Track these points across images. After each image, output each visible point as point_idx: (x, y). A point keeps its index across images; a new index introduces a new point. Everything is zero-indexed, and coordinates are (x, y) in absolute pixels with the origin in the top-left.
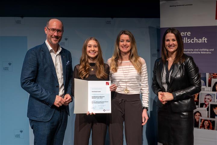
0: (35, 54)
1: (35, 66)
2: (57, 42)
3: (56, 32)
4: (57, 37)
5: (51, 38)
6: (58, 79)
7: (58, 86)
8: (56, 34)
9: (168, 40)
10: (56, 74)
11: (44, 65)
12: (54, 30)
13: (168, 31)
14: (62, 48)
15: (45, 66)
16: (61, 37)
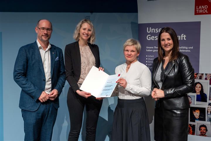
0: (24, 51)
1: (25, 62)
2: (47, 39)
3: (46, 30)
4: (47, 35)
5: (42, 37)
6: (45, 73)
7: (45, 80)
8: (46, 32)
9: (164, 40)
10: (43, 69)
11: (32, 60)
12: (43, 28)
13: (163, 31)
14: (51, 45)
15: (33, 62)
16: (50, 35)
